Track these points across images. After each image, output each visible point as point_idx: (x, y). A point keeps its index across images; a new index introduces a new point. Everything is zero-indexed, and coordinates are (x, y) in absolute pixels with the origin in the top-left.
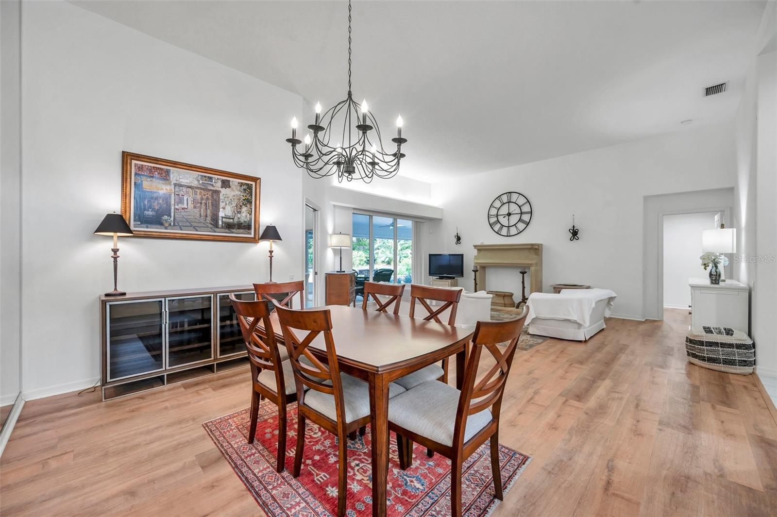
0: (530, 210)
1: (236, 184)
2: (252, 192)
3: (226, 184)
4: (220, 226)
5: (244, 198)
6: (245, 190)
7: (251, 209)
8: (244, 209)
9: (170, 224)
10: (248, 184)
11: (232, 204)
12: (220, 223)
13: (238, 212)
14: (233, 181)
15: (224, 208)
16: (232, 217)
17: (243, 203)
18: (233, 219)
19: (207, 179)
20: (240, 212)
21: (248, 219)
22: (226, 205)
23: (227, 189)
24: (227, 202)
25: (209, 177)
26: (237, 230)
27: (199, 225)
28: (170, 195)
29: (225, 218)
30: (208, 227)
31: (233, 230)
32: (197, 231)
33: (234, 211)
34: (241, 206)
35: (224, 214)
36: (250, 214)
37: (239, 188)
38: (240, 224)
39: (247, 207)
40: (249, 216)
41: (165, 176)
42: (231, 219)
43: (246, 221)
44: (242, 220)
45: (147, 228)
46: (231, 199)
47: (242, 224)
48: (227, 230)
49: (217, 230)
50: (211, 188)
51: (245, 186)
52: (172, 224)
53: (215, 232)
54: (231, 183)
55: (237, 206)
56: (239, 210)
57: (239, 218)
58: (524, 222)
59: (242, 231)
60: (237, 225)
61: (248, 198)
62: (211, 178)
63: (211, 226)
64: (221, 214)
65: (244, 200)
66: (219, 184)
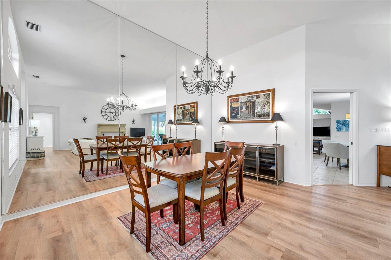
0: (102, 113)
1: (262, 95)
2: (270, 97)
3: (258, 97)
4: (256, 116)
5: (266, 101)
6: (266, 97)
7: (270, 106)
8: (266, 106)
9: (239, 118)
10: (268, 94)
11: (260, 105)
12: (256, 115)
13: (263, 109)
14: (261, 95)
15: (257, 108)
16: (260, 111)
17: (266, 104)
18: (261, 112)
19: (251, 97)
20: (264, 109)
21: (268, 111)
22: (258, 106)
23: (259, 99)
24: (259, 105)
25: (251, 96)
26: (263, 117)
27: (248, 117)
28: (239, 107)
29: (258, 112)
30: (251, 117)
31: (261, 117)
32: (247, 119)
33: (262, 109)
34: (265, 105)
35: (257, 110)
36: (269, 108)
37: (263, 97)
38: (264, 114)
39: (267, 105)
40: (268, 109)
41: (237, 100)
42: (260, 112)
43: (267, 112)
44: (265, 112)
45: (233, 120)
46: (260, 103)
47: (265, 114)
48: (259, 118)
49: (254, 118)
50: (252, 100)
51: (266, 95)
52: (240, 118)
53: (254, 119)
54: (260, 96)
55: (263, 106)
56: (264, 107)
57: (264, 111)
58: (105, 115)
59: (265, 117)
60: (263, 115)
61: (268, 101)
62: (252, 96)
63: (252, 117)
64: (256, 111)
65: (266, 102)
66: (255, 97)
